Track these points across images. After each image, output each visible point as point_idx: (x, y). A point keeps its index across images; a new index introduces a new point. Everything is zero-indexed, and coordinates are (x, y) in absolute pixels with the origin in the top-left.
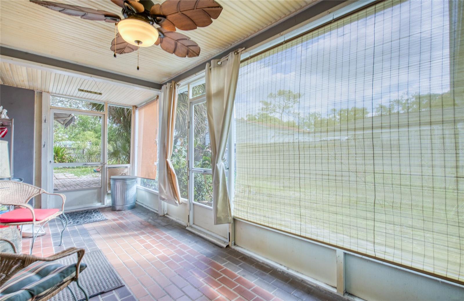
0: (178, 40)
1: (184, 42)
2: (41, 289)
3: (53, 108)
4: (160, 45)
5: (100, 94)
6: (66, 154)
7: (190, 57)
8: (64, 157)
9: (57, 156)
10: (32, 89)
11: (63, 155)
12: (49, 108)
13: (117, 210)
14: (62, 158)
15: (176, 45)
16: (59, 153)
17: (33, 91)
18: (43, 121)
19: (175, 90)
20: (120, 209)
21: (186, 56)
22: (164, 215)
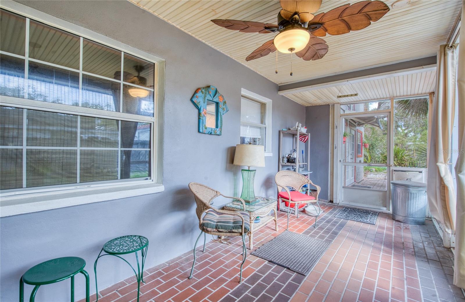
0: (340, 16)
1: (348, 12)
2: (220, 227)
3: (342, 116)
4: (327, 33)
5: (356, 95)
6: (406, 156)
7: (377, 19)
8: (403, 159)
9: (396, 157)
10: (328, 104)
11: (403, 156)
12: (339, 116)
13: (397, 219)
14: (401, 160)
15: (344, 21)
16: (398, 154)
17: (329, 105)
18: (335, 127)
19: (446, 57)
20: (401, 221)
21: (370, 23)
22: (450, 248)
